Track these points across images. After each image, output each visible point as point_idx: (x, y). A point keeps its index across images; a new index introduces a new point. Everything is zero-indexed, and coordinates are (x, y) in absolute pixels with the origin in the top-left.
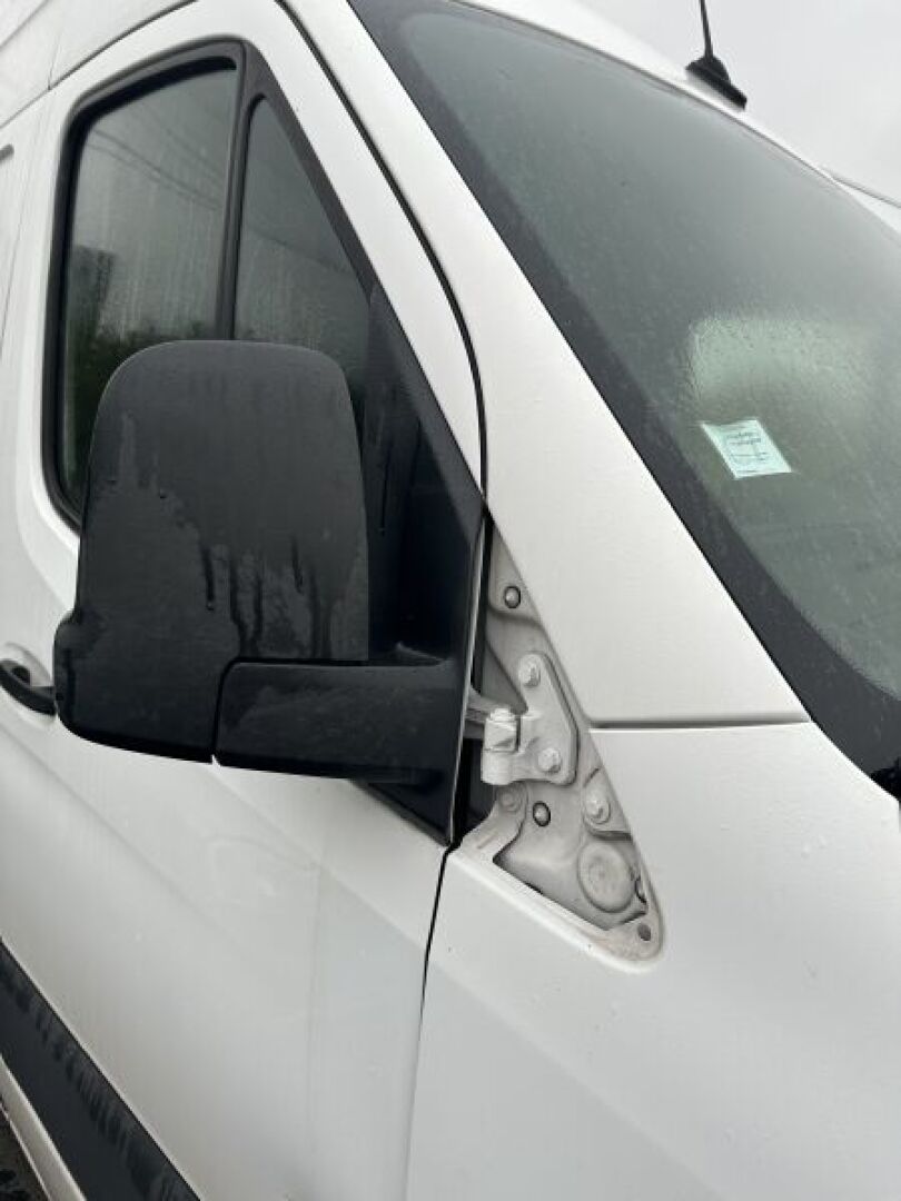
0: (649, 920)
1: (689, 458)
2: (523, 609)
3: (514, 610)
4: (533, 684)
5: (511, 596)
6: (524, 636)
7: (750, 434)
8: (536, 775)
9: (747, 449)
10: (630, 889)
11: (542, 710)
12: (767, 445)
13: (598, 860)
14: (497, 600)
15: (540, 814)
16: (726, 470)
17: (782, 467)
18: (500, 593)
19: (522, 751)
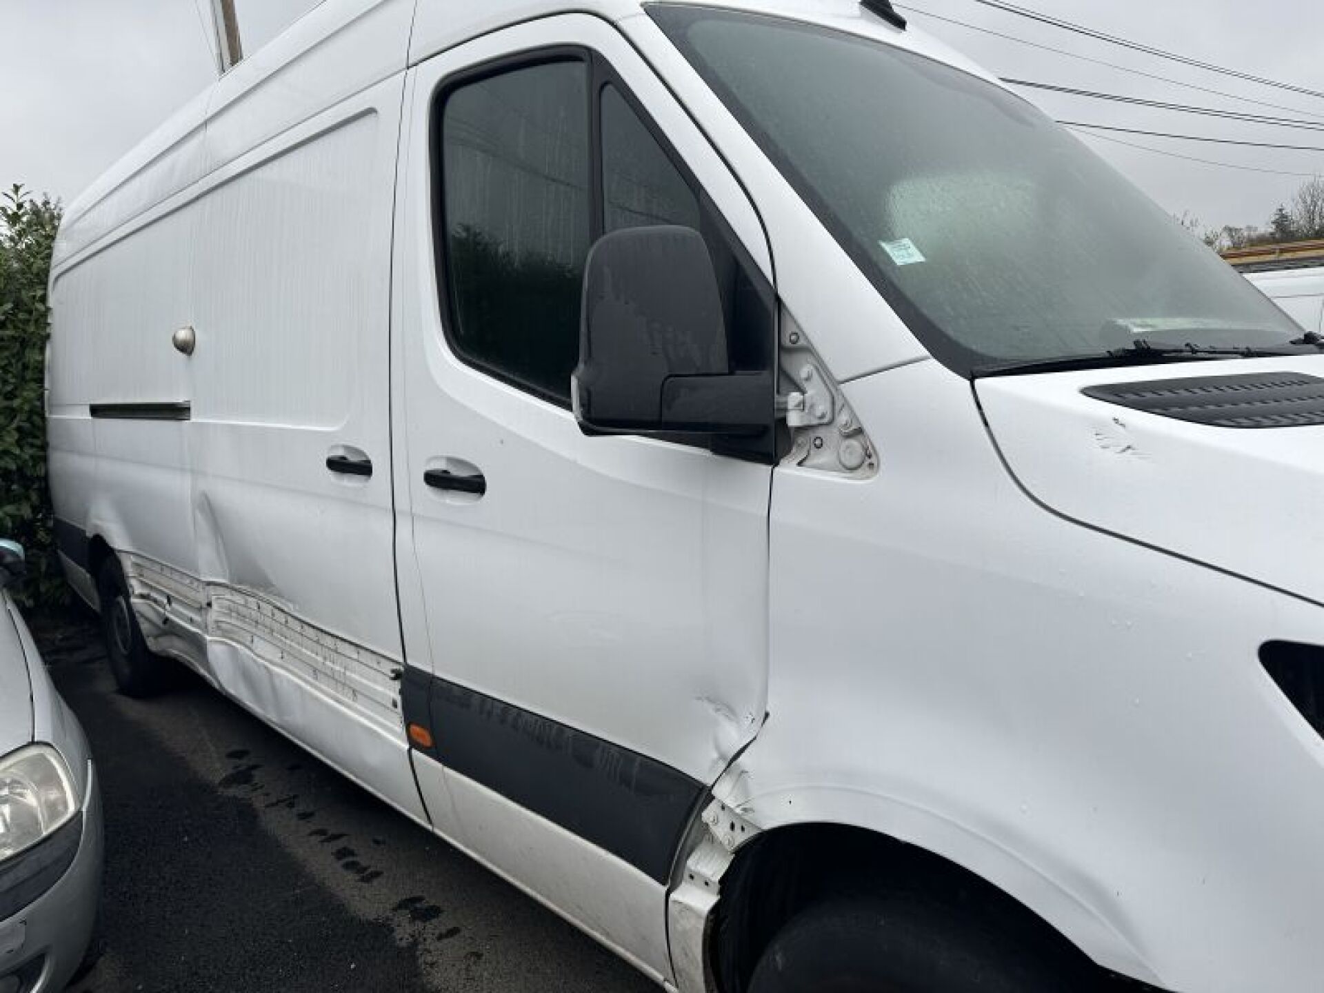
0: (873, 460)
1: (875, 258)
2: (802, 342)
3: (794, 345)
4: (808, 379)
5: (793, 337)
6: (801, 357)
7: (904, 245)
8: (815, 422)
9: (903, 252)
10: (863, 454)
11: (815, 390)
12: (913, 249)
13: (848, 447)
14: (786, 342)
15: (818, 442)
16: (892, 262)
17: (922, 259)
18: (787, 336)
19: (807, 411)
